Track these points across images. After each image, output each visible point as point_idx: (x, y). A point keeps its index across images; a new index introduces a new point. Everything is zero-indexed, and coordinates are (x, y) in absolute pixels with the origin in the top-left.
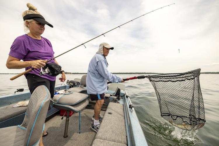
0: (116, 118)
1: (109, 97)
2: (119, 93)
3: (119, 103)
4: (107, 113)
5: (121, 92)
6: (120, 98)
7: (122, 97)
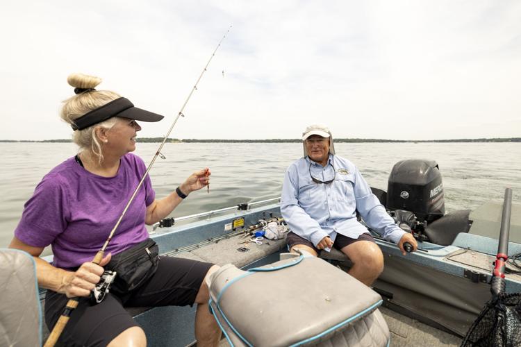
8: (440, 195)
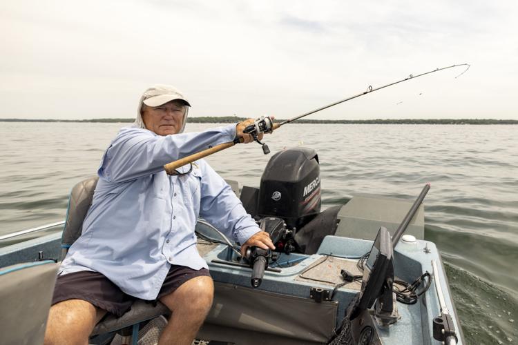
8: (316, 191)
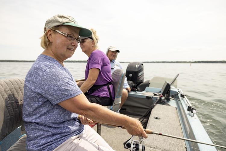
0: (167, 125)
1: (153, 97)
2: (168, 90)
3: (169, 105)
4: (153, 117)
5: (171, 89)
6: (170, 97)
7: (173, 97)
8: (142, 75)
